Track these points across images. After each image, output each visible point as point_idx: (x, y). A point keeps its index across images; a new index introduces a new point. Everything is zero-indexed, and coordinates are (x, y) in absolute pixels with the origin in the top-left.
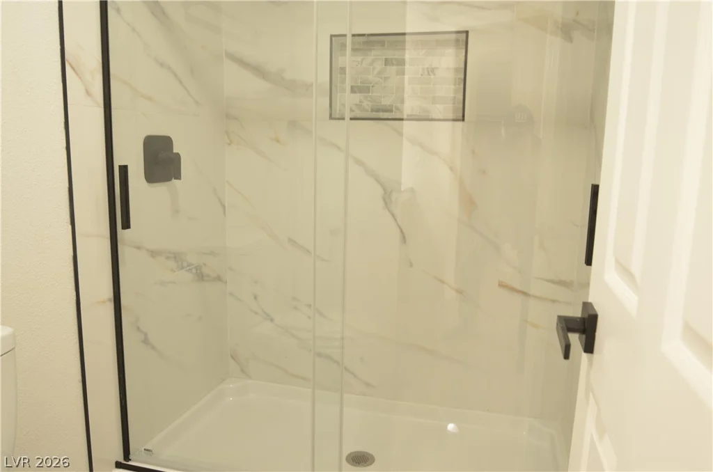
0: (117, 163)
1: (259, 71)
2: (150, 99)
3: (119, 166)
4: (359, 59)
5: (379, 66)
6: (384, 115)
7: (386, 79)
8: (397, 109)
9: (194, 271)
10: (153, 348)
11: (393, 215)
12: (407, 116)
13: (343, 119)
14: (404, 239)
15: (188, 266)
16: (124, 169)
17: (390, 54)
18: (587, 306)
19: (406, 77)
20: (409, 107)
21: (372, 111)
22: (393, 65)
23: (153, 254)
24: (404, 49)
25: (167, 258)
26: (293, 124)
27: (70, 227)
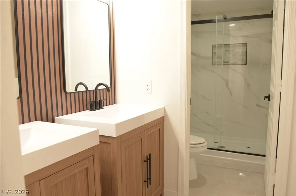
4: (219, 50)
7: (226, 55)
8: (229, 62)
11: (228, 88)
13: (215, 65)
14: (231, 94)
19: (230, 54)
22: (227, 51)
24: (230, 48)
26: (202, 67)
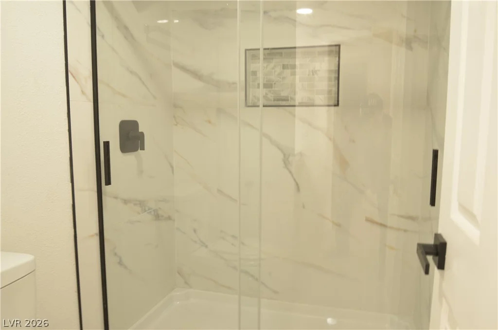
0: (102, 140)
1: (196, 75)
2: (124, 96)
3: (104, 142)
4: (265, 65)
5: (278, 69)
6: (282, 103)
7: (284, 78)
8: (292, 99)
9: (153, 213)
10: (126, 267)
11: (290, 172)
12: (299, 103)
14: (298, 189)
15: (149, 209)
16: (107, 144)
17: (286, 61)
18: (437, 236)
19: (297, 77)
20: (299, 97)
21: (274, 100)
22: (288, 68)
23: (126, 202)
24: (295, 58)
25: (135, 204)
26: (219, 111)
27: (71, 184)
